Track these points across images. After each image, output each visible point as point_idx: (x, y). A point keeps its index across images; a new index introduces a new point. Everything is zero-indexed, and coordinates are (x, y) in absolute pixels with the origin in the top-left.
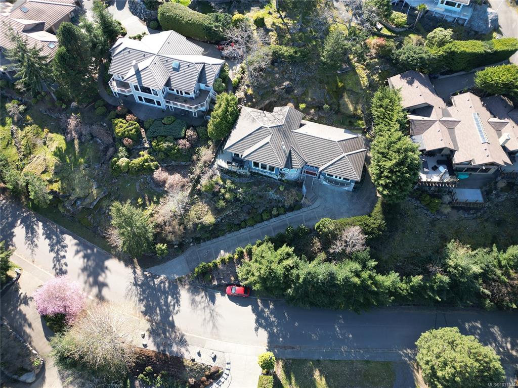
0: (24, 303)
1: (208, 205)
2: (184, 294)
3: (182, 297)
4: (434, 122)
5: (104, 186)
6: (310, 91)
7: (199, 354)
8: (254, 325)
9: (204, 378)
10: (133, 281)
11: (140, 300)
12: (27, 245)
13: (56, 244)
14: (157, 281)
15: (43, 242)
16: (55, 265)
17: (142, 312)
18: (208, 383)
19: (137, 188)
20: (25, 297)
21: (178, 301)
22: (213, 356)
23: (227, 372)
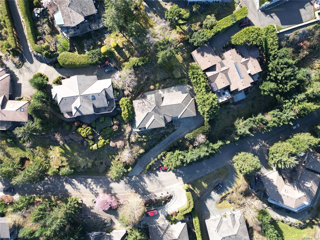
0: (91, 209)
1: (138, 145)
2: (146, 179)
3: (145, 180)
4: (218, 73)
5: (92, 157)
6: (158, 75)
7: (162, 194)
8: (176, 177)
9: (167, 199)
10: (124, 183)
11: (132, 189)
12: (75, 191)
13: (86, 184)
14: (133, 179)
15: (81, 186)
16: (92, 192)
17: (135, 193)
18: (169, 200)
19: (106, 152)
20: (90, 207)
21: (145, 182)
22: (167, 192)
23: (174, 194)
